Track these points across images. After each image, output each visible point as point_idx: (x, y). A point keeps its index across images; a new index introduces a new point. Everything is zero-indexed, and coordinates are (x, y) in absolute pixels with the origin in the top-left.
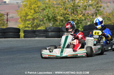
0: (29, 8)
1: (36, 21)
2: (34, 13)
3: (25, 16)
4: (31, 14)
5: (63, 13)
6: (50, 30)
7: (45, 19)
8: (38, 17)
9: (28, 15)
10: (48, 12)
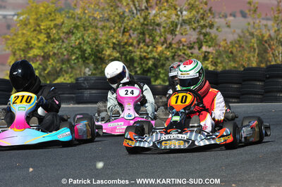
0: (35, 30)
1: (51, 61)
2: (47, 42)
3: (23, 50)
4: (40, 44)
5: (118, 41)
6: (86, 85)
7: (74, 58)
8: (56, 51)
9: (32, 48)
10: (81, 40)
